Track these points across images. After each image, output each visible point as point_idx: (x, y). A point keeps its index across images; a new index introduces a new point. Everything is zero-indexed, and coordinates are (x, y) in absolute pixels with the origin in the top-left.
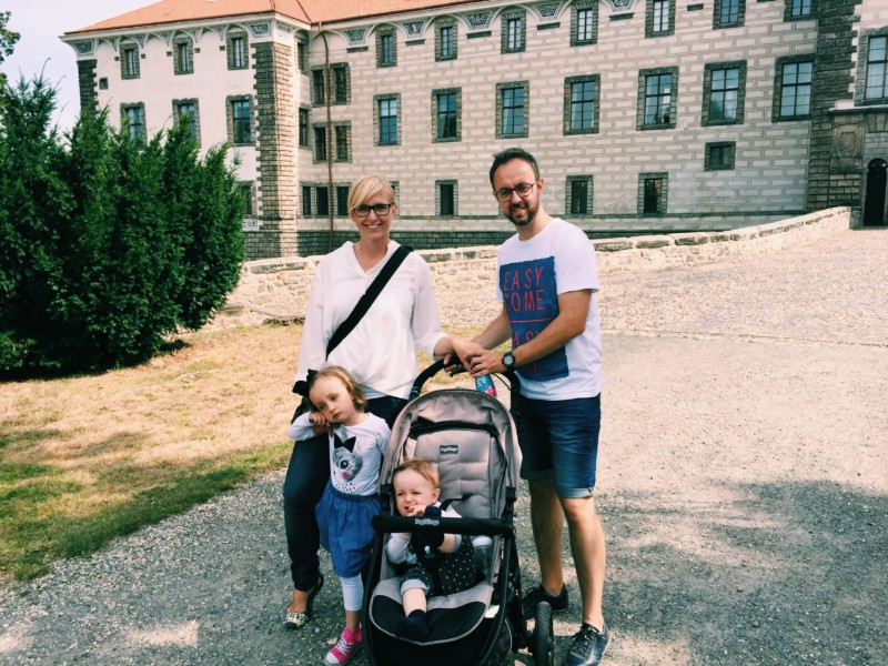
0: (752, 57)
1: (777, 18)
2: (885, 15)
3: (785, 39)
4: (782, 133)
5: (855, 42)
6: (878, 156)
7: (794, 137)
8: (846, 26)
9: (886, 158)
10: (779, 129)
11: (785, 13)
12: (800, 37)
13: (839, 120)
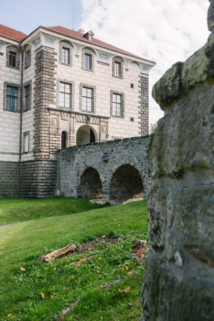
1: (4, 64)
2: (65, 75)
3: (7, 75)
4: (8, 116)
5: (55, 82)
6: (65, 130)
7: (13, 119)
8: (52, 74)
9: (68, 131)
10: (7, 114)
11: (7, 63)
12: (13, 75)
13: (52, 112)
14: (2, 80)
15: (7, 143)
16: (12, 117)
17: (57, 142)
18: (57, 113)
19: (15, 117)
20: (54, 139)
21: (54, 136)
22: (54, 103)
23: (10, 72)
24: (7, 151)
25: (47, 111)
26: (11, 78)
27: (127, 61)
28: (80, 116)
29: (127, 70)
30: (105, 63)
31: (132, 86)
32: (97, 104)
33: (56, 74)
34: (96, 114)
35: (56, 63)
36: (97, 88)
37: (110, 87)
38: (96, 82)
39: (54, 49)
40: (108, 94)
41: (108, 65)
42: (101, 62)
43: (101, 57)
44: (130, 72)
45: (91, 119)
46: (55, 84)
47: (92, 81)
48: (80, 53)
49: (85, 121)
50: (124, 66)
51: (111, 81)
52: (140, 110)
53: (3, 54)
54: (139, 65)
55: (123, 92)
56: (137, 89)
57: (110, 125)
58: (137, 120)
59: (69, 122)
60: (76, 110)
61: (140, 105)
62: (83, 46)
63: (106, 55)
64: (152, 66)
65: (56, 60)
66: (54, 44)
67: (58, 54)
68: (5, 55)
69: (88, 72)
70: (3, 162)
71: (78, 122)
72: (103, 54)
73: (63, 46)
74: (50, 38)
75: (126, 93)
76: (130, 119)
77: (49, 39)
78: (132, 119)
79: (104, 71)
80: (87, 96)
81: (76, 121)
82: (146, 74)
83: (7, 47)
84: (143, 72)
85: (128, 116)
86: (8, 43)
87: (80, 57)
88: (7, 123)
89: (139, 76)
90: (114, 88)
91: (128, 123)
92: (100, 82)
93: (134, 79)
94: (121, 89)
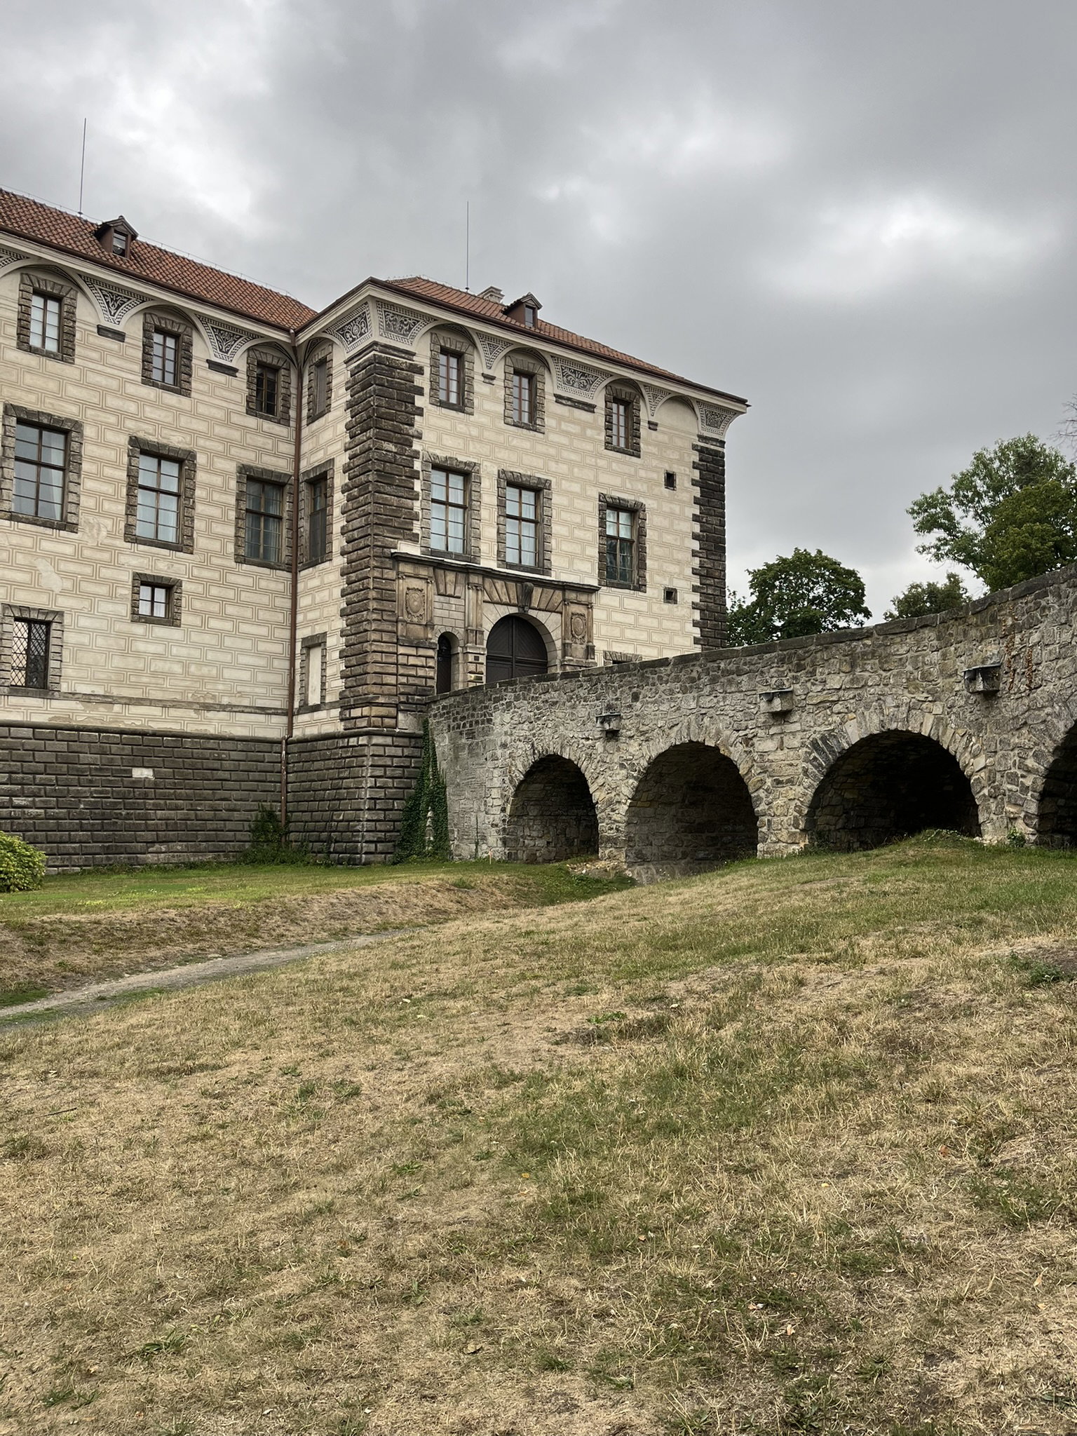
1: (236, 403)
2: (448, 441)
3: (249, 441)
4: (249, 581)
5: (417, 465)
6: (450, 630)
7: (266, 591)
8: (407, 439)
9: (460, 633)
10: (246, 575)
11: (248, 402)
12: (269, 444)
13: (405, 568)
14: (232, 459)
15: (245, 675)
16: (263, 584)
17: (421, 672)
18: (423, 572)
19: (273, 586)
20: (412, 661)
21: (412, 651)
22: (414, 538)
23: (258, 431)
24: (246, 702)
25: (389, 563)
26: (261, 451)
27: (655, 397)
28: (499, 584)
29: (653, 426)
30: (579, 402)
31: (670, 480)
32: (553, 542)
33: (420, 438)
34: (553, 578)
35: (420, 401)
36: (553, 486)
37: (596, 484)
38: (553, 466)
39: (414, 354)
40: (593, 507)
41: (590, 408)
42: (569, 399)
43: (569, 382)
44: (663, 433)
45: (537, 592)
46: (418, 472)
47: (538, 463)
48: (498, 371)
49: (515, 601)
50: (644, 415)
51: (602, 463)
52: (696, 562)
53: (236, 370)
54: (693, 409)
55: (642, 500)
56: (688, 491)
57: (598, 614)
58: (688, 597)
59: (461, 602)
60: (488, 561)
61: (696, 545)
62: (509, 343)
63: (583, 374)
64: (737, 413)
65: (420, 391)
66: (413, 337)
67: (427, 370)
68: (242, 375)
69: (525, 431)
70: (232, 739)
71: (494, 603)
72: (575, 372)
73: (443, 344)
74: (399, 319)
75: (649, 503)
76: (662, 595)
77: (395, 320)
78: (670, 595)
79: (575, 429)
80: (521, 513)
81: (487, 598)
82: (716, 440)
83: (248, 350)
84: (706, 434)
85: (656, 580)
86: (255, 336)
87: (499, 383)
88: (246, 604)
89: (694, 447)
90: (610, 486)
91: (655, 608)
92: (563, 468)
93: (676, 456)
94: (632, 492)
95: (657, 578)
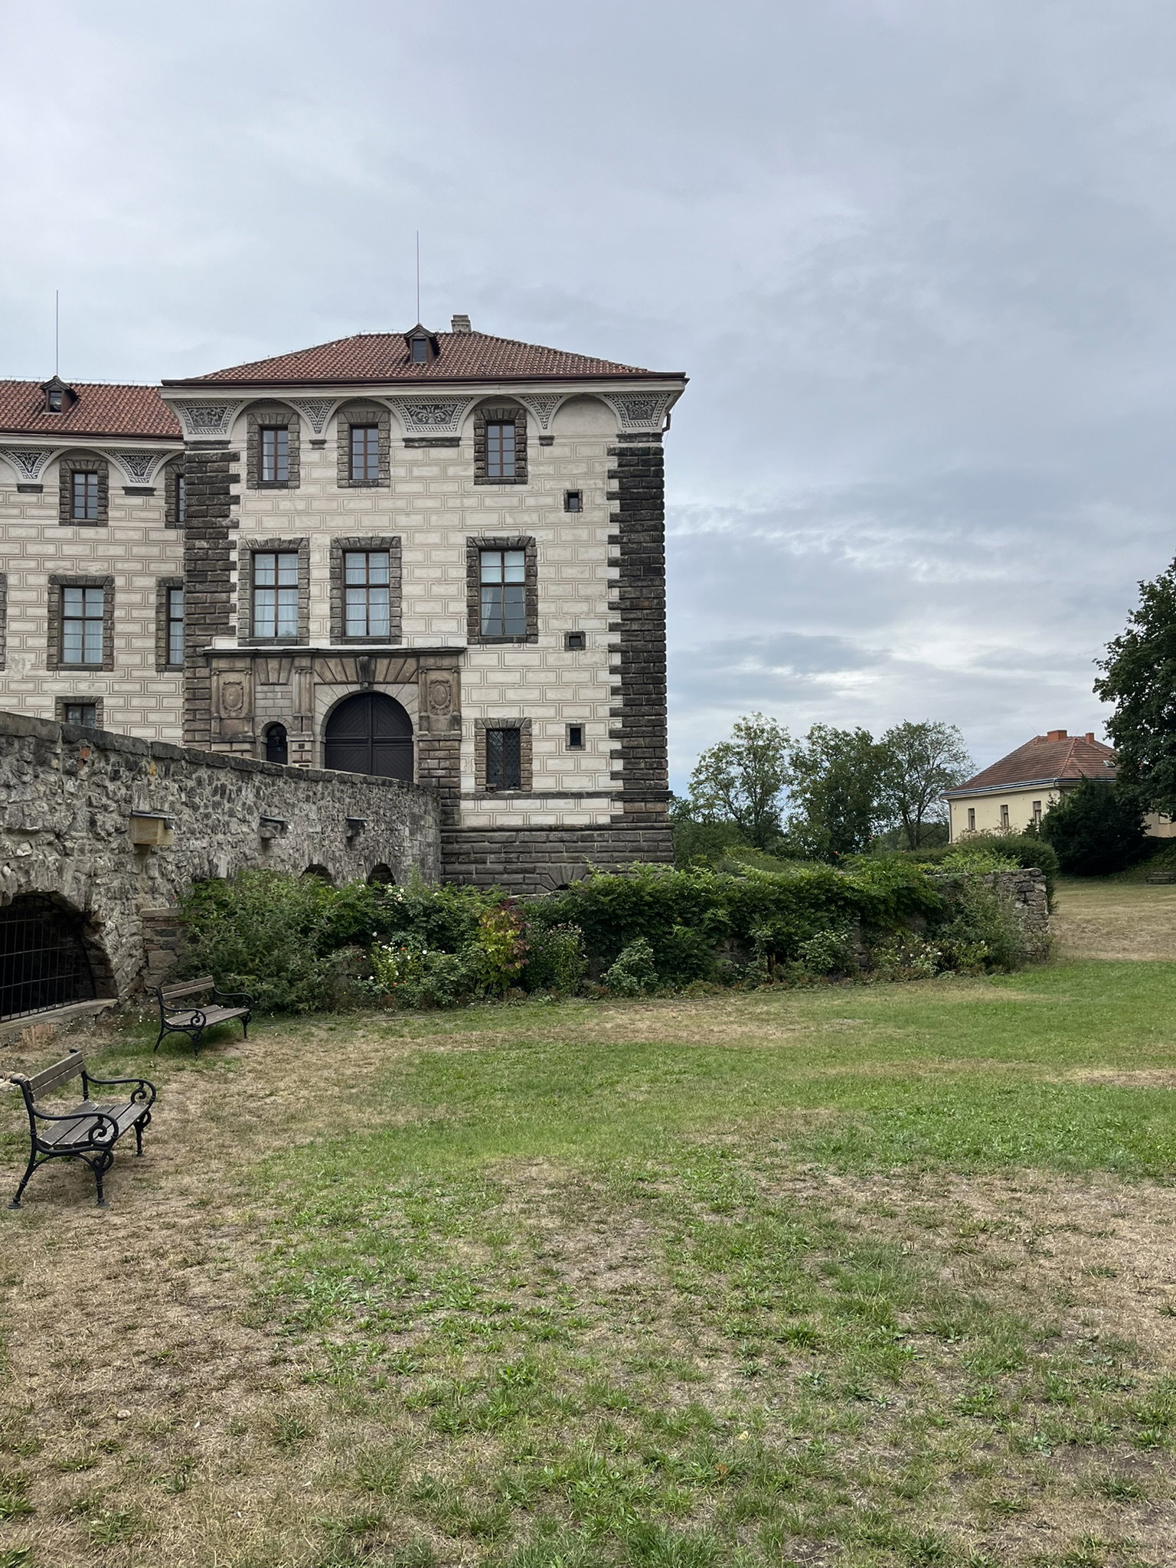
0: (122, 572)
1: (154, 520)
2: (270, 523)
3: (169, 554)
5: (234, 556)
6: (275, 719)
8: (220, 532)
9: (287, 722)
10: (167, 682)
11: (166, 516)
13: (222, 664)
18: (240, 664)
21: (227, 748)
22: (230, 631)
23: (179, 542)
25: (201, 661)
27: (543, 406)
28: (333, 663)
29: (547, 441)
30: (438, 440)
31: (573, 500)
32: (404, 605)
33: (237, 527)
34: (404, 646)
35: (235, 489)
36: (403, 542)
37: (463, 527)
38: (402, 520)
39: (229, 442)
40: (457, 557)
41: (454, 442)
42: (422, 440)
43: (420, 420)
44: (563, 445)
45: (382, 665)
46: (235, 563)
47: (383, 521)
48: (331, 433)
49: (354, 678)
50: (534, 430)
51: (469, 502)
52: (614, 594)
53: (153, 489)
54: (605, 407)
55: (529, 534)
56: (600, 508)
57: (466, 677)
58: (602, 638)
59: (287, 688)
60: (318, 641)
61: (615, 573)
62: (332, 400)
63: (437, 407)
64: (677, 394)
65: (236, 479)
66: (226, 425)
67: (244, 456)
68: (161, 493)
69: (364, 490)
71: (328, 684)
72: (424, 407)
73: (260, 422)
74: (205, 412)
75: (539, 536)
76: (562, 642)
77: (202, 414)
78: (575, 641)
79: (434, 471)
80: (368, 580)
81: (317, 679)
82: (647, 435)
83: (166, 465)
84: (629, 431)
85: (552, 623)
86: (164, 452)
87: (331, 445)
89: (611, 452)
90: (481, 527)
91: (552, 660)
92: (417, 519)
93: (582, 468)
94: (515, 526)
95: (555, 624)
